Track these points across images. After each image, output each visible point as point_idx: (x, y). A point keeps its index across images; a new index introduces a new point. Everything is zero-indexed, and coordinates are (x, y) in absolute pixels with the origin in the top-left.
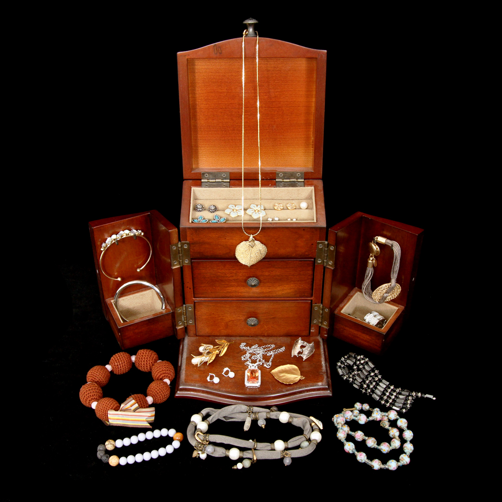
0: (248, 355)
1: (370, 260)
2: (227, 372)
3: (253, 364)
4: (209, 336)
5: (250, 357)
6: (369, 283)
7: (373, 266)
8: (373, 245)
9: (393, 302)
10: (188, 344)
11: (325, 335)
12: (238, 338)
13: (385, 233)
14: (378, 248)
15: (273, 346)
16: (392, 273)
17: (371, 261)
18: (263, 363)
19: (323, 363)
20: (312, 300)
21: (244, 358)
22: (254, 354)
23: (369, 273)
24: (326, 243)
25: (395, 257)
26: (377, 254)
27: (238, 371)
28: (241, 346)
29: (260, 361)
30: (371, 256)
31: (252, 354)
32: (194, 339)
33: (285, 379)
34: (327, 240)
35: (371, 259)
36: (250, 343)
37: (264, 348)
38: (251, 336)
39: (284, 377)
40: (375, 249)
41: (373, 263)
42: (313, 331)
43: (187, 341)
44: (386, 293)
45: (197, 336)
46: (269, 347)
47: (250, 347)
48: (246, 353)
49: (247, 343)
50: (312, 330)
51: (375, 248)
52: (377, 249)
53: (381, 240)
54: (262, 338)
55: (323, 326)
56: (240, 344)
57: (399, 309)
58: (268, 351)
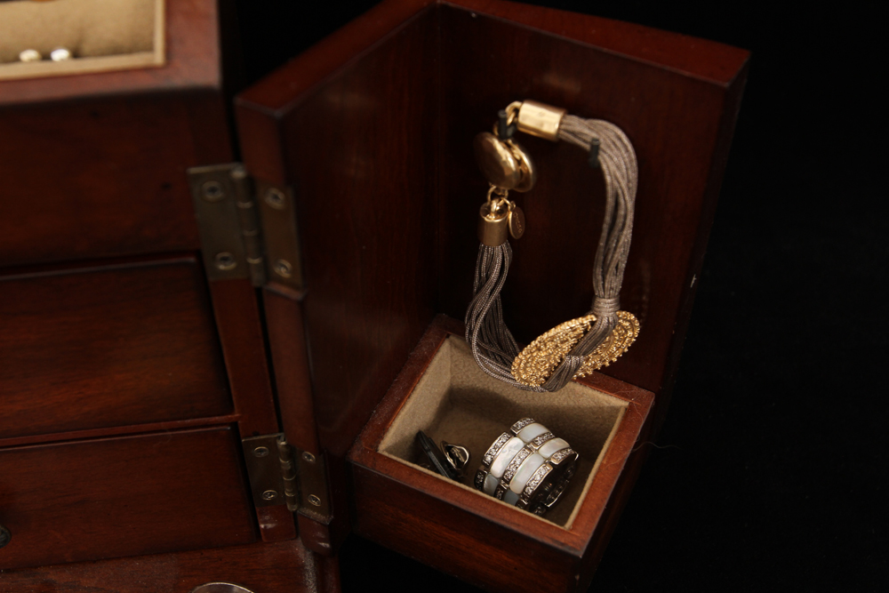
1: (488, 211)
6: (493, 309)
7: (508, 237)
8: (499, 146)
9: (606, 377)
11: (324, 544)
13: (553, 80)
14: (526, 160)
16: (598, 271)
17: (497, 212)
20: (234, 425)
23: (490, 269)
24: (239, 173)
25: (610, 200)
26: (521, 185)
30: (494, 196)
34: (237, 157)
35: (495, 206)
40: (512, 163)
41: (505, 222)
42: (268, 526)
44: (572, 352)
50: (265, 522)
51: (510, 157)
52: (519, 162)
53: (539, 118)
55: (308, 512)
57: (631, 405)
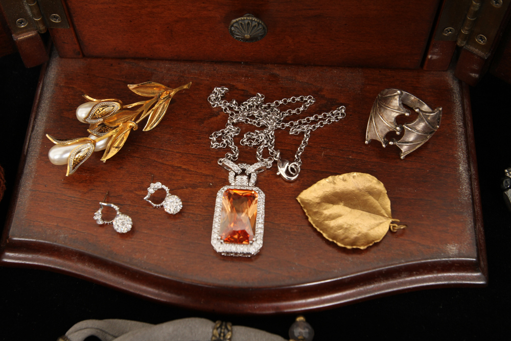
0: (231, 131)
2: (159, 197)
3: (244, 166)
4: (122, 58)
5: (237, 140)
10: (56, 85)
11: (473, 75)
12: (207, 68)
15: (310, 101)
18: (275, 162)
19: (462, 168)
21: (219, 140)
22: (252, 129)
27: (194, 186)
28: (213, 96)
29: (266, 154)
31: (244, 128)
32: (76, 65)
33: (340, 227)
36: (239, 86)
37: (282, 108)
38: (247, 63)
39: (339, 221)
42: (435, 57)
43: (53, 75)
45: (84, 56)
46: (298, 104)
47: (239, 103)
48: (223, 125)
49: (231, 88)
50: (433, 54)
54: (277, 71)
55: (472, 48)
56: (210, 91)
58: (294, 117)
